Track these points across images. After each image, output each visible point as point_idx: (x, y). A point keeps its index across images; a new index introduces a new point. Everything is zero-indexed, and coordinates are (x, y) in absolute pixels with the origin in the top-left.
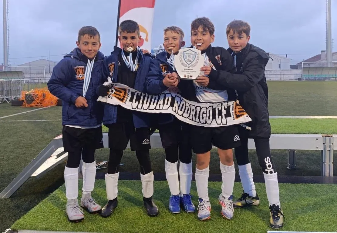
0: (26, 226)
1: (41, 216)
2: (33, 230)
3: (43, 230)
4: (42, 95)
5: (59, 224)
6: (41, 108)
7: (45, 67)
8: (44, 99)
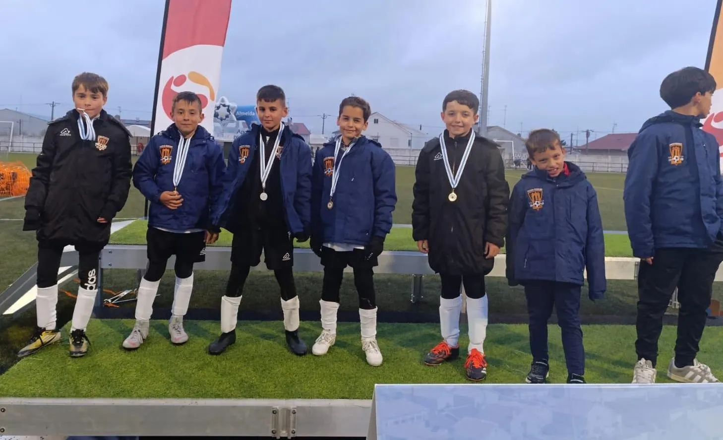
0: (7, 391)
1: (30, 376)
2: (19, 397)
3: (36, 397)
4: (11, 175)
5: (62, 387)
6: (8, 198)
7: (13, 124)
8: (14, 182)
